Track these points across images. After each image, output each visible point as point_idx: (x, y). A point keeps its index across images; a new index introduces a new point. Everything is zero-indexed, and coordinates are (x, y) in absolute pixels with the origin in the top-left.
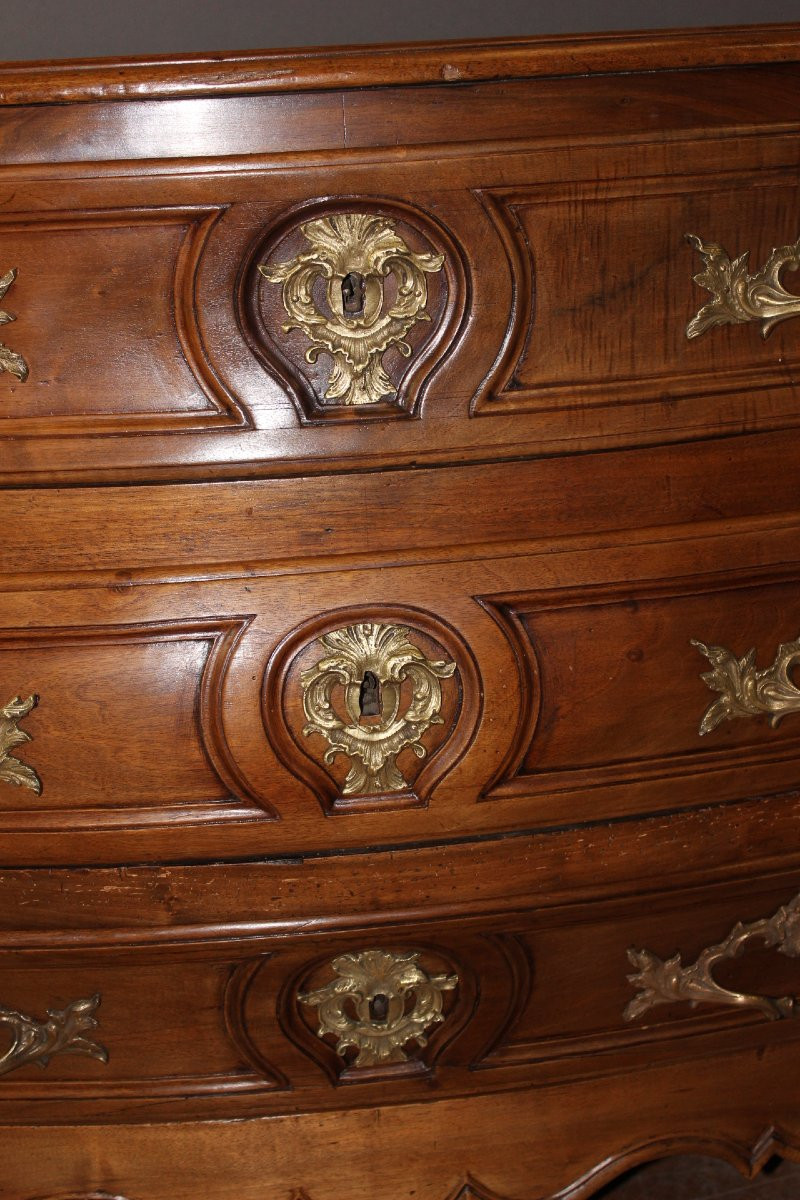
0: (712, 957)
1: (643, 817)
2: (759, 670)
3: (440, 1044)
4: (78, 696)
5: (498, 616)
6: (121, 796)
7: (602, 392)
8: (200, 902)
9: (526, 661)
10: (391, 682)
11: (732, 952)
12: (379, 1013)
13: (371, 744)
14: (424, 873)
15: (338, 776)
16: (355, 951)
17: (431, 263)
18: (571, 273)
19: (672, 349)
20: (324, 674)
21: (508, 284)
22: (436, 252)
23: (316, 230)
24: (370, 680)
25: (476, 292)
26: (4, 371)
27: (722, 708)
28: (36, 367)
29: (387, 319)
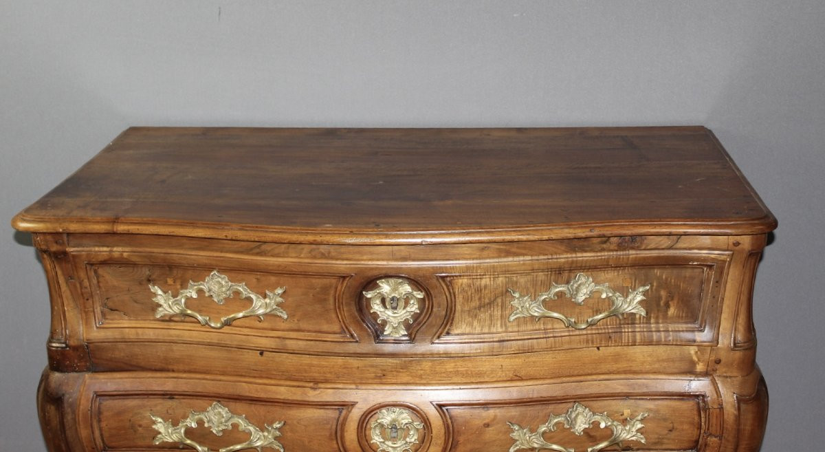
2: (532, 433)
4: (298, 423)
5: (439, 409)
7: (478, 338)
9: (448, 425)
10: (401, 429)
13: (393, 447)
17: (420, 295)
18: (468, 299)
19: (504, 324)
20: (380, 423)
21: (446, 303)
22: (422, 292)
23: (382, 282)
24: (394, 427)
25: (435, 305)
26: (281, 317)
27: (517, 446)
28: (291, 316)
29: (405, 311)
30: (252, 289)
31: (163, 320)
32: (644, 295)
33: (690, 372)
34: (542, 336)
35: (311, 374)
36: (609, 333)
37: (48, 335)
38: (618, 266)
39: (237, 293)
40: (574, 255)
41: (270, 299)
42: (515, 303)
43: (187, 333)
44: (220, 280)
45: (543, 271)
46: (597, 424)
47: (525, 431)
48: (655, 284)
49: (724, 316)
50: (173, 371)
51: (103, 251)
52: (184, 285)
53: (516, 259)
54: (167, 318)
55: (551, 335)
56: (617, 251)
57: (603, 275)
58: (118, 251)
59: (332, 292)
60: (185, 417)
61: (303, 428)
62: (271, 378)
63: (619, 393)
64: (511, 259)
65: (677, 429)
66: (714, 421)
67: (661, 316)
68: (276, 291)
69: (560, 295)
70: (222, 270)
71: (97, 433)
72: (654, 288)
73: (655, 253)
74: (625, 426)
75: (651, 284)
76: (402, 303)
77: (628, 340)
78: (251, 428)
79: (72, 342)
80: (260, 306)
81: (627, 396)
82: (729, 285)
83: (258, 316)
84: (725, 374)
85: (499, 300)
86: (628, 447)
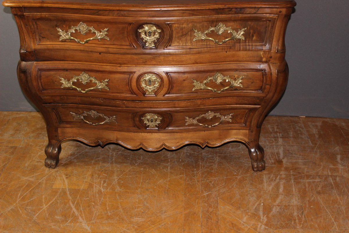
0: (197, 118)
1: (185, 100)
2: (201, 83)
3: (160, 126)
4: (114, 79)
5: (166, 74)
6: (119, 92)
8: (129, 105)
9: (170, 80)
10: (152, 81)
11: (200, 118)
12: (152, 121)
13: (150, 88)
14: (157, 104)
15: (145, 92)
16: (149, 113)
17: (159, 31)
18: (178, 33)
19: (191, 42)
20: (144, 79)
21: (169, 34)
22: (160, 29)
23: (145, 26)
24: (150, 81)
25: (165, 35)
26: (107, 40)
27: (195, 88)
28: (111, 39)
29: (154, 37)
30: (96, 29)
31: (62, 41)
32: (244, 32)
33: (260, 61)
34: (205, 47)
35: (119, 61)
36: (230, 46)
37: (19, 47)
38: (235, 20)
39: (90, 31)
40: (218, 16)
41: (103, 33)
42: (195, 34)
43: (72, 46)
44: (83, 25)
45: (206, 22)
46: (225, 80)
47: (198, 82)
48: (248, 27)
49: (274, 40)
50: (67, 61)
51: (38, 14)
52: (70, 28)
53: (196, 17)
54: (64, 41)
55: (209, 47)
56: (234, 14)
57: (229, 24)
58: (44, 14)
59: (126, 30)
60: (72, 78)
61: (116, 81)
62: (104, 63)
63: (234, 69)
64: (194, 17)
65: (254, 82)
66: (268, 79)
67: (250, 40)
68: (105, 30)
69: (212, 31)
70: (84, 22)
71: (40, 84)
72: (248, 29)
73: (249, 15)
74: (235, 81)
75: (247, 27)
76: (152, 34)
77: (238, 49)
78: (97, 82)
79: (29, 50)
80: (99, 35)
81: (236, 70)
82: (276, 28)
83: (98, 39)
84: (273, 62)
85: (189, 33)
86: (236, 89)
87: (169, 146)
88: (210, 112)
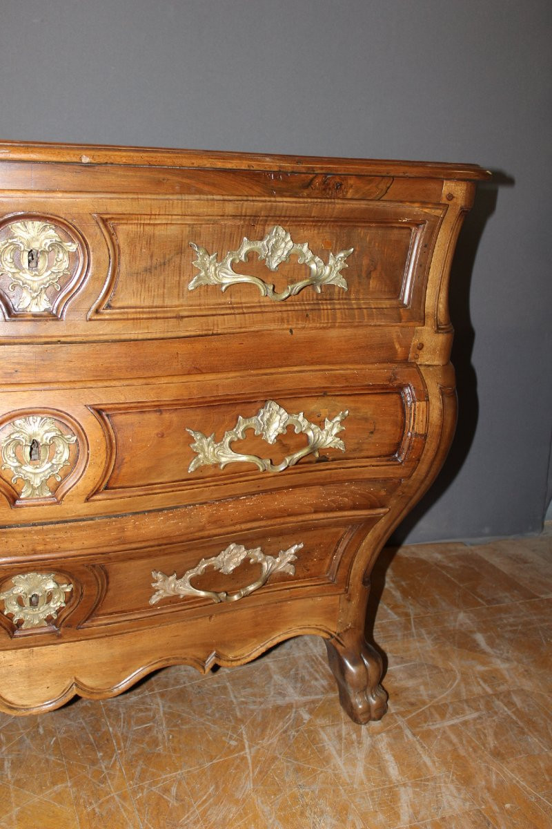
0: (190, 574)
1: (161, 510)
2: (216, 443)
3: (63, 617)
5: (97, 415)
7: (149, 312)
9: (110, 436)
10: (45, 445)
11: (199, 573)
12: (34, 604)
13: (35, 474)
14: (58, 536)
15: (18, 490)
16: (23, 573)
17: (73, 247)
20: (13, 440)
21: (107, 259)
22: (75, 242)
23: (17, 226)
24: (33, 445)
25: (91, 263)
27: (198, 461)
29: (49, 272)
32: (346, 261)
34: (229, 312)
36: (306, 310)
42: (198, 264)
45: (234, 218)
46: (291, 428)
47: (208, 439)
48: (358, 248)
56: (320, 197)
57: (302, 232)
63: (316, 388)
65: (378, 430)
66: (419, 418)
67: (362, 290)
69: (252, 255)
73: (362, 205)
74: (323, 428)
75: (353, 247)
76: (43, 261)
77: (328, 320)
81: (323, 392)
82: (437, 249)
84: (427, 363)
85: (177, 259)
86: (325, 457)
87: (92, 689)
88: (232, 546)
